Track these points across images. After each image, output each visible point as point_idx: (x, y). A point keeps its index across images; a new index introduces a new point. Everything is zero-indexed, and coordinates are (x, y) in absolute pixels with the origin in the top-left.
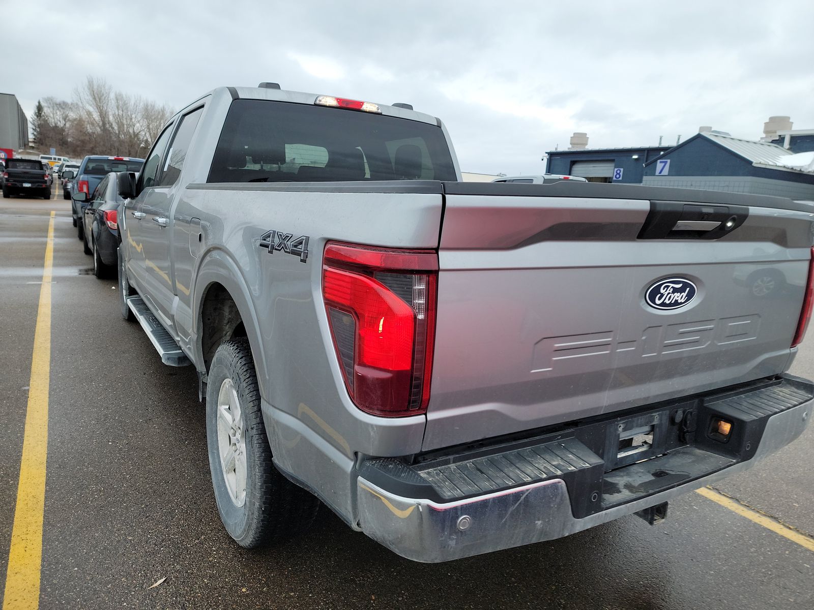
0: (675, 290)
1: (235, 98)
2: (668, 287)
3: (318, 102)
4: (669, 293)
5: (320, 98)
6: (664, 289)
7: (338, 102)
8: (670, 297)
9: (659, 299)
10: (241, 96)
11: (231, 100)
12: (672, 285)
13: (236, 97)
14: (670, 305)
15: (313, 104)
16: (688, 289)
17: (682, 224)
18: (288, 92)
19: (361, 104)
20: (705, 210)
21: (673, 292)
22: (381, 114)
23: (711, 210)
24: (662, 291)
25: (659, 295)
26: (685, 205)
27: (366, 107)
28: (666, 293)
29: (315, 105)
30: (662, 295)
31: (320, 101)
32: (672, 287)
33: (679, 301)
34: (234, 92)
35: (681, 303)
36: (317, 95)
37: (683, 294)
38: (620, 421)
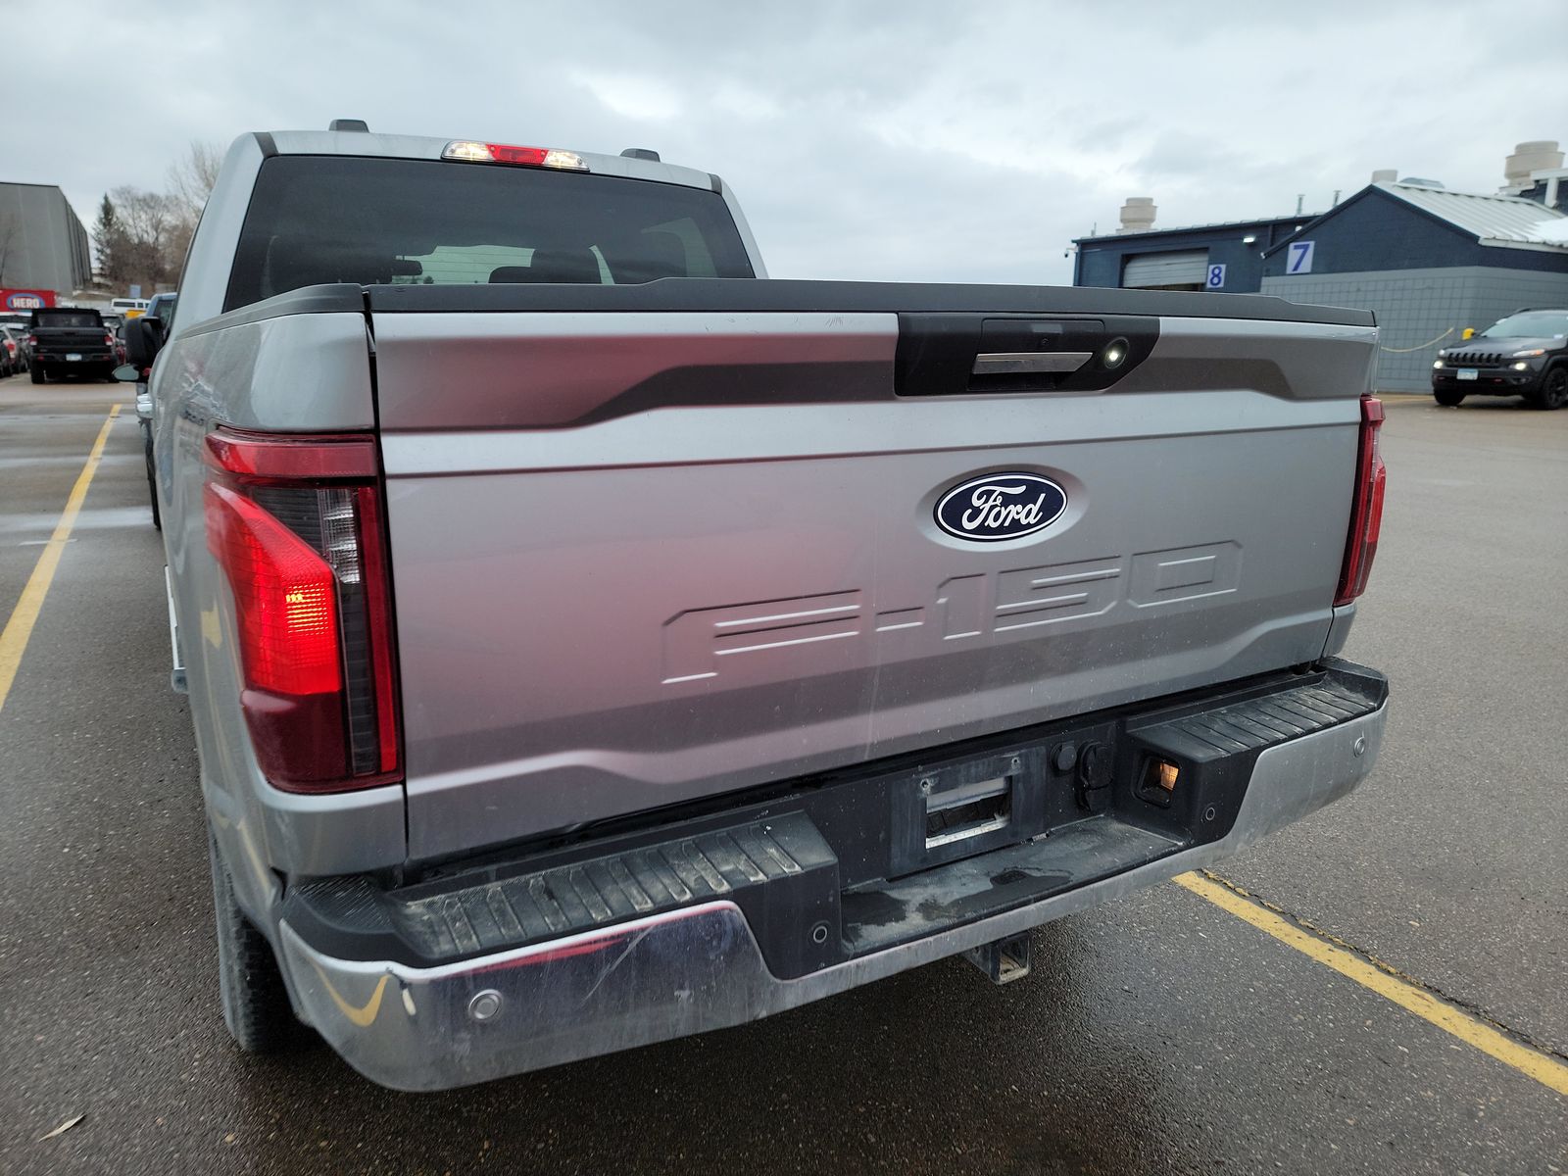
0: (1008, 500)
1: (270, 154)
2: (989, 493)
3: (448, 154)
4: (992, 508)
5: (453, 147)
6: (979, 498)
7: (492, 152)
8: (999, 513)
9: (971, 519)
10: (282, 149)
11: (261, 157)
12: (999, 489)
13: (272, 152)
14: (1001, 530)
15: (439, 158)
16: (1043, 496)
17: (988, 361)
18: (384, 137)
19: (542, 153)
20: (1038, 328)
21: (1005, 504)
22: (587, 172)
23: (1056, 329)
24: (976, 502)
25: (970, 511)
26: (986, 319)
27: (555, 159)
28: (987, 506)
29: (444, 160)
30: (977, 512)
31: (453, 151)
32: (1001, 493)
33: (1024, 522)
34: (266, 142)
35: (1029, 526)
36: (446, 139)
37: (1030, 506)
38: (924, 771)
